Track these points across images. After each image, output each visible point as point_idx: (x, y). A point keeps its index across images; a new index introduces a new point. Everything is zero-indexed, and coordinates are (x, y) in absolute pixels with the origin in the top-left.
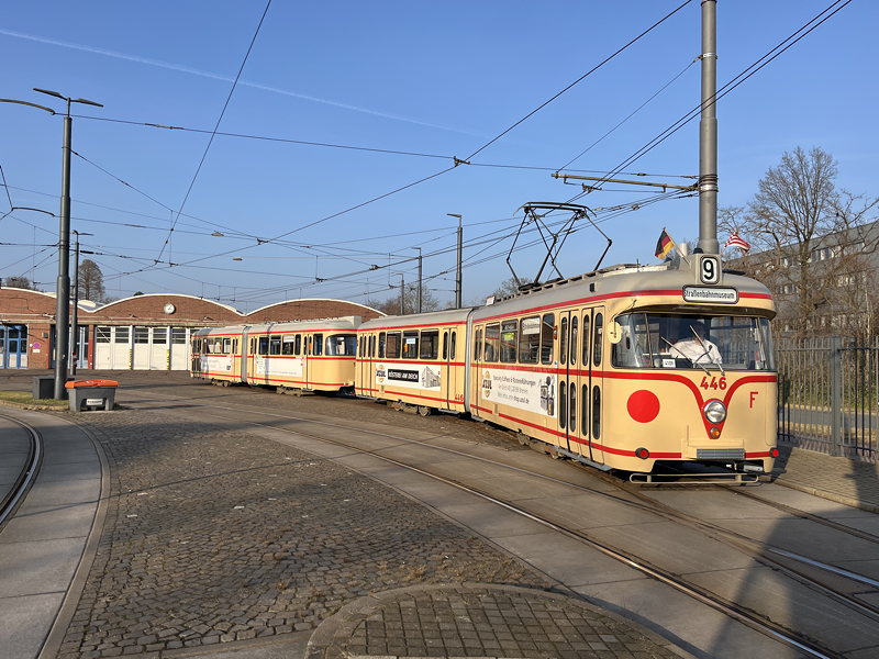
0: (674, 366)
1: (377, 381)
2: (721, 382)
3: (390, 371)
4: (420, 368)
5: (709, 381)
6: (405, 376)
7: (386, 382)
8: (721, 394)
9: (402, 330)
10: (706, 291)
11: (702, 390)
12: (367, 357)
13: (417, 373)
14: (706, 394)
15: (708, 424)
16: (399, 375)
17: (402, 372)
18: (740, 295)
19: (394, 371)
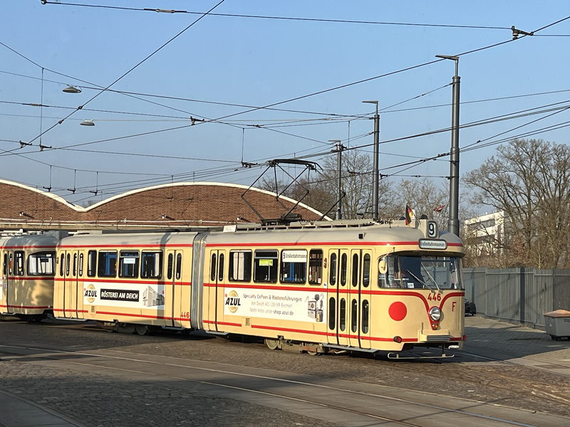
0: (413, 287)
1: (86, 302)
2: (438, 297)
3: (102, 290)
4: (142, 288)
5: (432, 296)
6: (123, 296)
7: (98, 302)
8: (438, 304)
9: (119, 249)
10: (430, 242)
11: (428, 301)
12: (71, 276)
13: (137, 292)
14: (431, 304)
15: (432, 322)
16: (114, 295)
17: (119, 291)
18: (448, 245)
19: (108, 291)
